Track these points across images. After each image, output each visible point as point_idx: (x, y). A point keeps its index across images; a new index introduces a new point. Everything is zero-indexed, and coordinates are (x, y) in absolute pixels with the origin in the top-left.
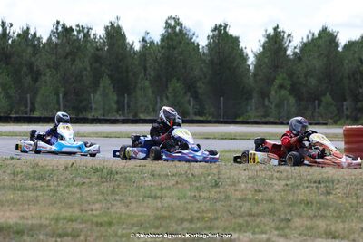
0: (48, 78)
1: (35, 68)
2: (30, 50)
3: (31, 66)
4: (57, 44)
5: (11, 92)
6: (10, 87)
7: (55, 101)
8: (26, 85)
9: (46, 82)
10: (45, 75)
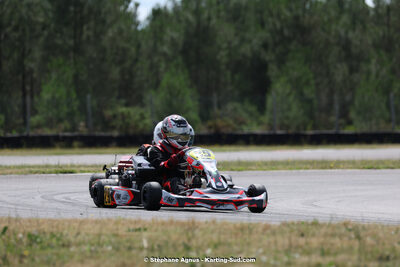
0: (373, 67)
1: (354, 51)
2: (345, 18)
3: (346, 46)
4: (389, 8)
5: (308, 92)
6: (307, 83)
7: (383, 106)
8: (339, 78)
9: (369, 73)
10: (368, 61)
